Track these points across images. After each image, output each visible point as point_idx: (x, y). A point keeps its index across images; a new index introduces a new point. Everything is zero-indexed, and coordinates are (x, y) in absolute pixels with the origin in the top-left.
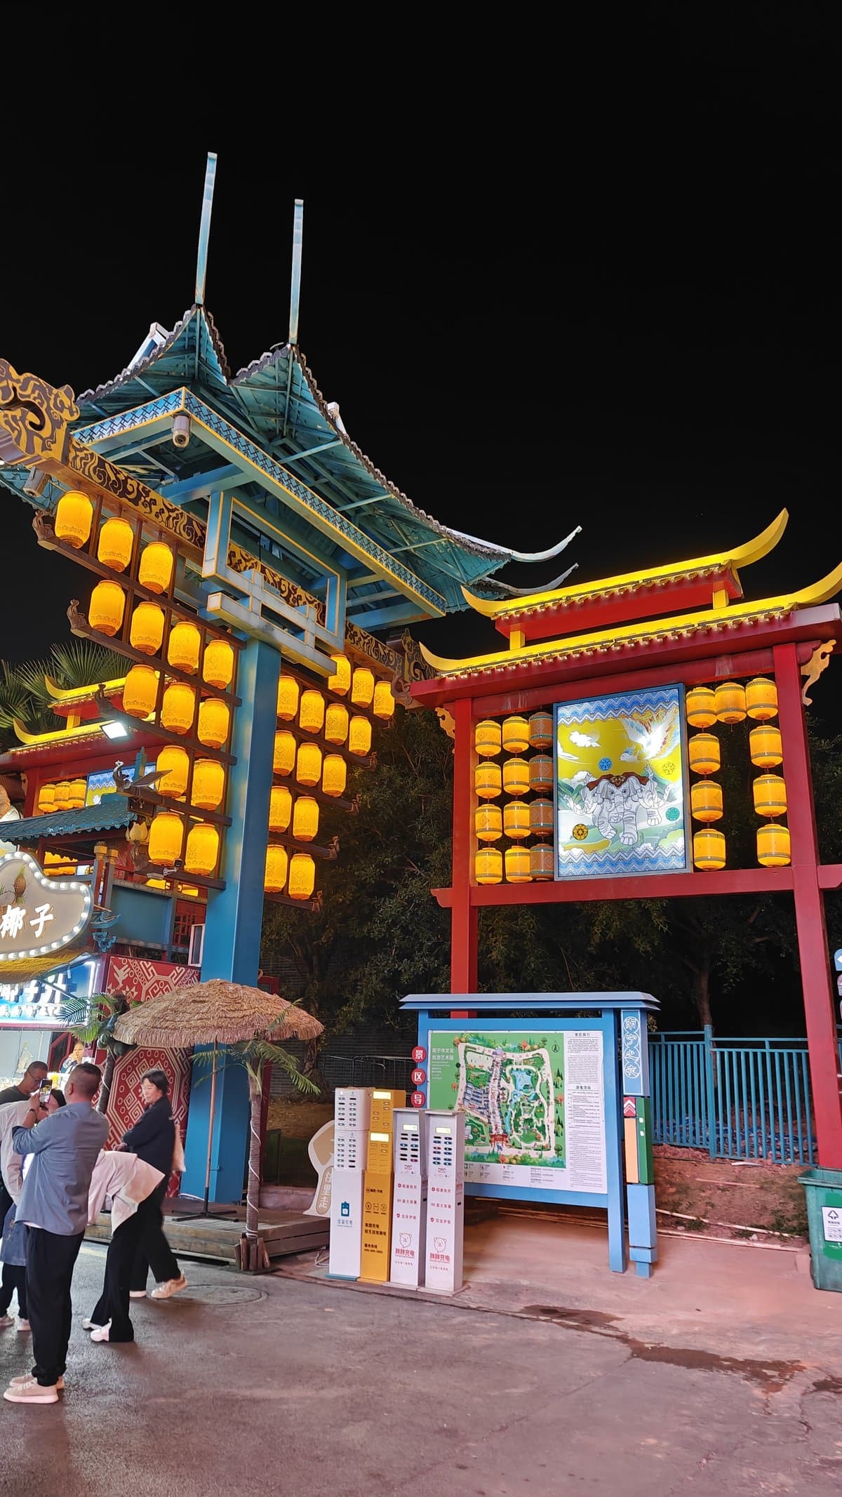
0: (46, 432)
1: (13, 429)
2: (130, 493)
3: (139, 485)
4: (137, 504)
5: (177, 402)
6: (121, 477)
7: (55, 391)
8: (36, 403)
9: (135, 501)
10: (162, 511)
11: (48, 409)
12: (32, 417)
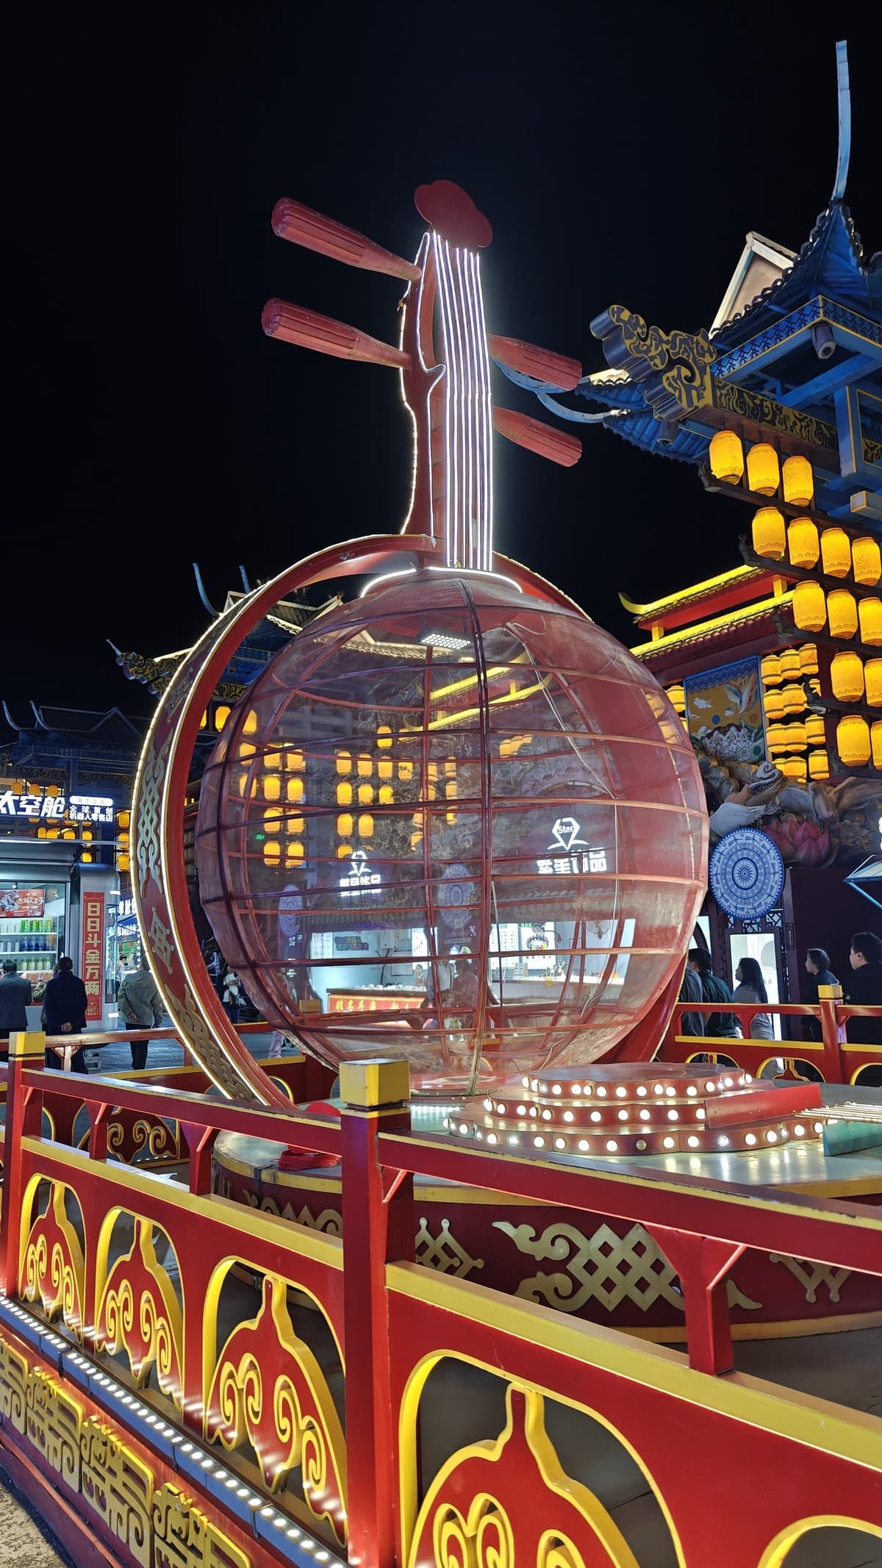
0: (697, 383)
1: (675, 389)
2: (767, 415)
3: (772, 404)
4: (775, 425)
5: (815, 312)
6: (758, 402)
7: (695, 338)
8: (684, 357)
9: (772, 422)
10: (795, 423)
11: (694, 358)
12: (685, 372)
